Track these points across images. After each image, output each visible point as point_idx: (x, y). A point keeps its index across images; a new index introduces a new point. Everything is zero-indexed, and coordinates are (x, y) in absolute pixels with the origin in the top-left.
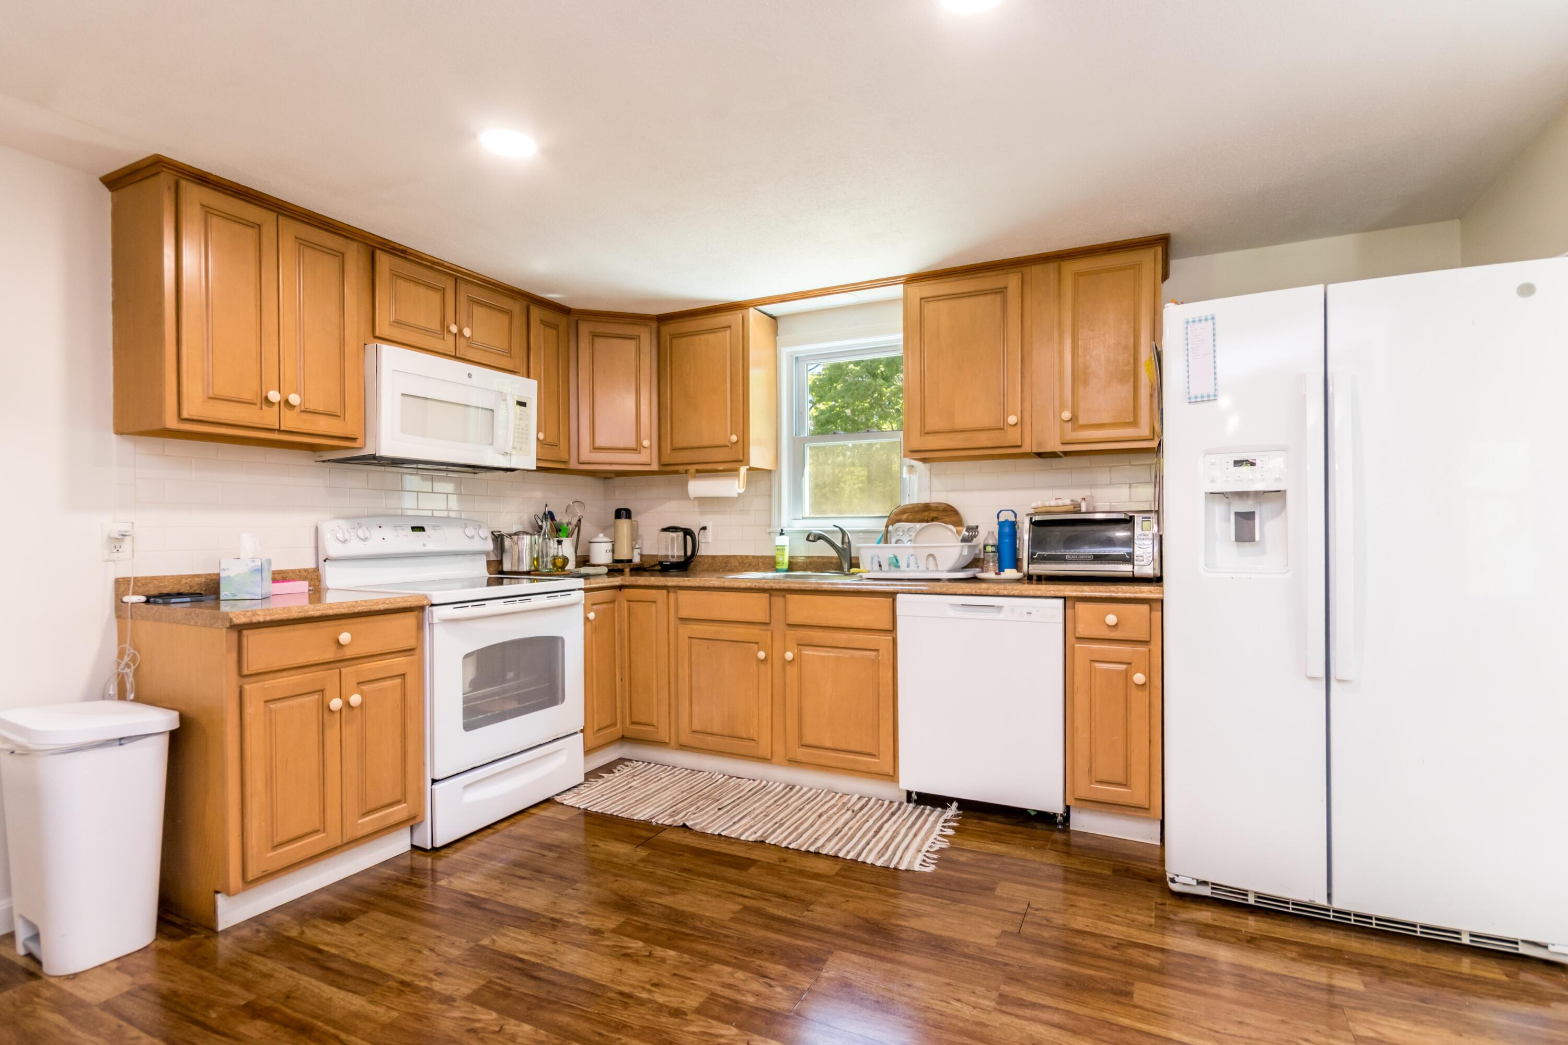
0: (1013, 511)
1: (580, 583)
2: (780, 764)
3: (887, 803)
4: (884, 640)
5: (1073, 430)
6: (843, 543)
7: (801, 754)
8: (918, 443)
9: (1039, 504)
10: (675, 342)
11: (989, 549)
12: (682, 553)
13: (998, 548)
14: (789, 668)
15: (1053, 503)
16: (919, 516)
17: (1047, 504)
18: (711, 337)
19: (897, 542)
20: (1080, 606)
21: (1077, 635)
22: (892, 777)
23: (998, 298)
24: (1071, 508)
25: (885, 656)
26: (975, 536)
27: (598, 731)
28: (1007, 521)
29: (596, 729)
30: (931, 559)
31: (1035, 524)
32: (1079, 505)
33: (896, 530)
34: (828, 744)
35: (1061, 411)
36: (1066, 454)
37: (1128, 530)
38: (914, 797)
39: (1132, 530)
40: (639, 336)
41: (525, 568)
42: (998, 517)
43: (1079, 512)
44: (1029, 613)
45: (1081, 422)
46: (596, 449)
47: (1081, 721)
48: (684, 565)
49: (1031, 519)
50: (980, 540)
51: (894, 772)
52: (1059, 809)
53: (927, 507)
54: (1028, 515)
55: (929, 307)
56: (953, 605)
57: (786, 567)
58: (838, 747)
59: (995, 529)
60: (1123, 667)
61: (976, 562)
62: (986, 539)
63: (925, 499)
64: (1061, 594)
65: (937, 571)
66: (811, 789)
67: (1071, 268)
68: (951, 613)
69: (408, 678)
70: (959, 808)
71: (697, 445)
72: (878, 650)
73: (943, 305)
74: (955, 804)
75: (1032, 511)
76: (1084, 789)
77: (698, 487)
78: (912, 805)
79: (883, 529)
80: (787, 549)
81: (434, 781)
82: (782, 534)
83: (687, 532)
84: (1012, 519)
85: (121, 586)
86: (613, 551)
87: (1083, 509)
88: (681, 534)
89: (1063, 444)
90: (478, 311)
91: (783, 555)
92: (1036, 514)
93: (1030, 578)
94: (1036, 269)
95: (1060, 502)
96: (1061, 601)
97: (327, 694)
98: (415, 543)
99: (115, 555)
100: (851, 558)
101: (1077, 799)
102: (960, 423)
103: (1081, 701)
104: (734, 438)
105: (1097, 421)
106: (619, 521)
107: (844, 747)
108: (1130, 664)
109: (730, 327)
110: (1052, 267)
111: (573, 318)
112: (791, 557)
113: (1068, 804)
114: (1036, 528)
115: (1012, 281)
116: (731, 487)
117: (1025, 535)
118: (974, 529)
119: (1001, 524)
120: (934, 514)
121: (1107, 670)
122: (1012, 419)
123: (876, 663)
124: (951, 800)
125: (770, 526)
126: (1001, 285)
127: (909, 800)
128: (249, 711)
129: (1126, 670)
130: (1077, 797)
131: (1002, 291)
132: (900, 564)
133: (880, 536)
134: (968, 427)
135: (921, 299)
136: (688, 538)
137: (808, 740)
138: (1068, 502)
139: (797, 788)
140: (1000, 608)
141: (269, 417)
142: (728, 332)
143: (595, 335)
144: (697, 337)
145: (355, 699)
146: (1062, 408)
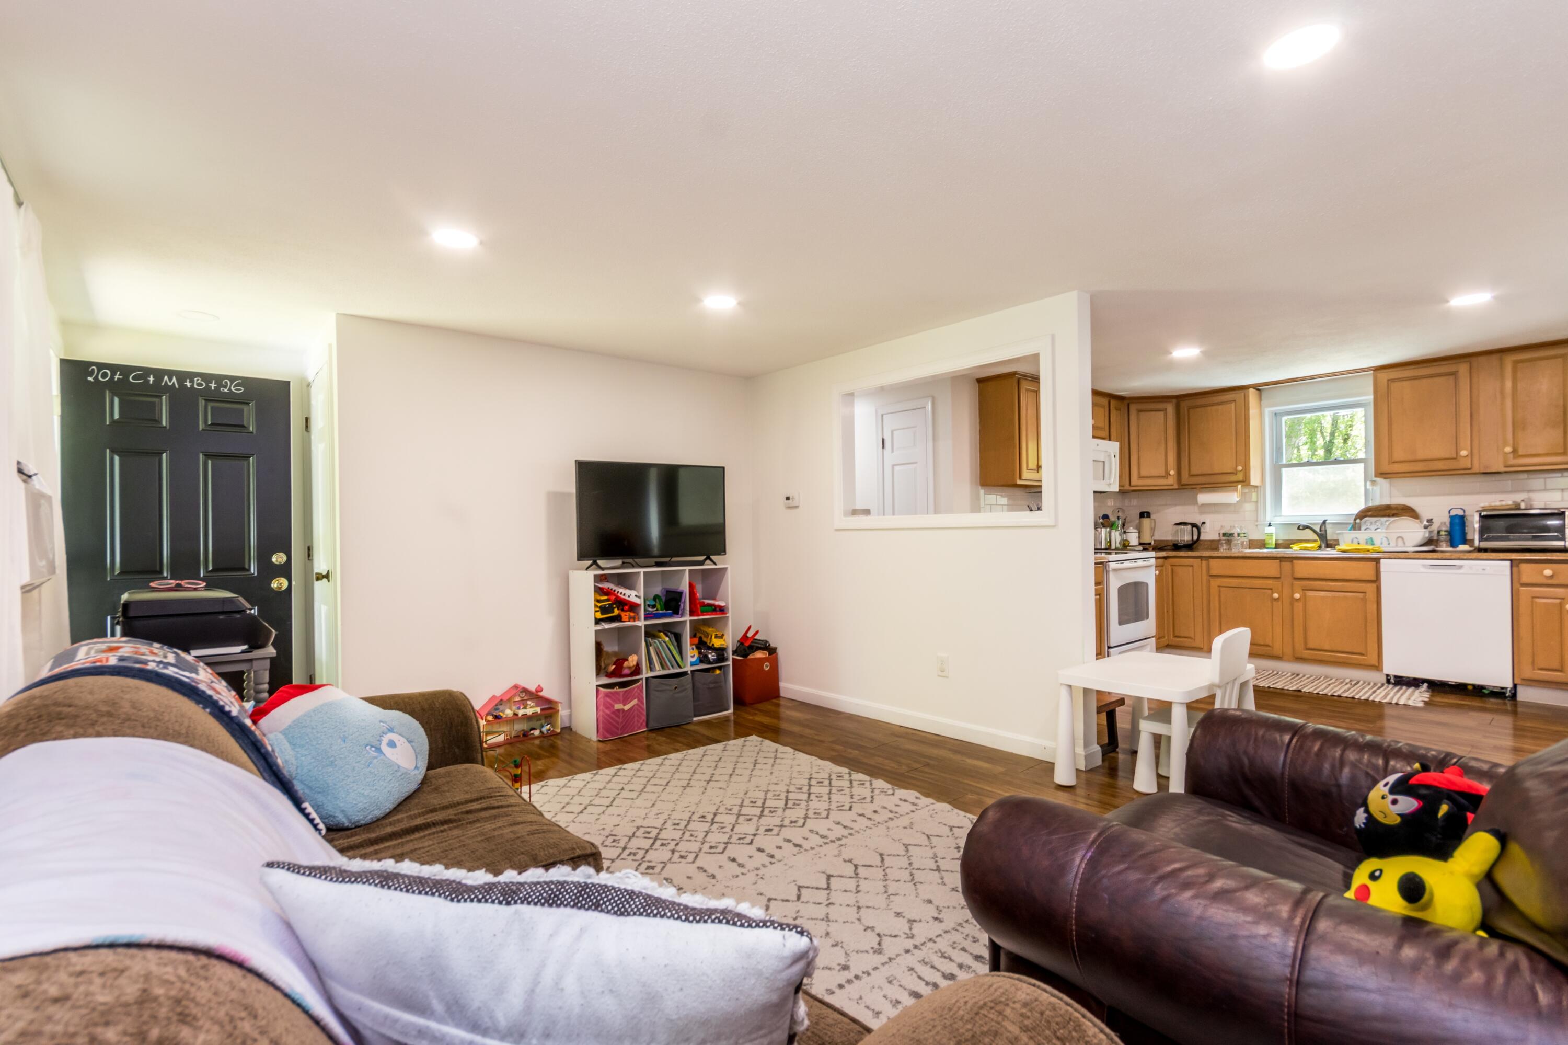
0: (1462, 509)
2: (1289, 661)
3: (1372, 684)
4: (1371, 588)
5: (1514, 458)
6: (1321, 530)
7: (1307, 654)
8: (1386, 468)
9: (1486, 504)
10: (1192, 411)
11: (1443, 533)
12: (1190, 539)
13: (1450, 533)
14: (1296, 604)
15: (1498, 503)
16: (1382, 513)
17: (1493, 504)
18: (1220, 407)
19: (1366, 529)
20: (1524, 566)
21: (1522, 582)
22: (1378, 667)
23: (1452, 378)
24: (1513, 507)
25: (1371, 595)
26: (1431, 525)
28: (1457, 515)
30: (1400, 540)
31: (1483, 518)
32: (1519, 505)
33: (1365, 522)
34: (1327, 647)
35: (1505, 447)
36: (1506, 472)
37: (1560, 520)
38: (1392, 680)
39: (1564, 519)
40: (1166, 409)
41: (1103, 547)
42: (1449, 512)
43: (1519, 509)
44: (1484, 569)
45: (1521, 452)
46: (1141, 477)
47: (1525, 632)
48: (1189, 546)
49: (1480, 514)
50: (1435, 527)
51: (1379, 663)
52: (1509, 685)
53: (1388, 507)
54: (1477, 511)
55: (1395, 386)
56: (1424, 566)
57: (1274, 546)
58: (1335, 649)
59: (1447, 520)
60: (1558, 601)
61: (1429, 542)
62: (1439, 527)
63: (1386, 502)
64: (1509, 558)
65: (1405, 546)
66: (1311, 676)
67: (1509, 360)
68: (1423, 570)
70: (1429, 687)
71: (1210, 472)
72: (1365, 593)
73: (1406, 384)
74: (1425, 685)
75: (1480, 509)
76: (1528, 673)
77: (1204, 498)
78: (1391, 686)
79: (1352, 521)
80: (1274, 535)
81: (1109, 648)
82: (1270, 525)
83: (1194, 525)
84: (1461, 513)
86: (1139, 537)
87: (1523, 506)
88: (1189, 527)
89: (1506, 467)
91: (1272, 539)
92: (1484, 510)
93: (1480, 550)
94: (1482, 359)
95: (1504, 503)
96: (1508, 563)
100: (1327, 541)
101: (1523, 679)
102: (1421, 455)
103: (1525, 621)
104: (1239, 468)
105: (1534, 452)
106: (1142, 519)
107: (1340, 649)
108: (1563, 599)
109: (1235, 401)
110: (1494, 359)
111: (1126, 402)
112: (1276, 540)
113: (1516, 682)
114: (1484, 519)
115: (1463, 368)
116: (1231, 497)
117: (1474, 523)
118: (1430, 521)
119: (1452, 518)
120: (1395, 512)
121: (1545, 604)
122: (1464, 453)
123: (1364, 600)
124: (1424, 681)
125: (1257, 521)
126: (1453, 370)
127: (1388, 681)
129: (1561, 604)
130: (1523, 677)
131: (1454, 374)
132: (1375, 542)
133: (1350, 526)
134: (1429, 457)
135: (1388, 380)
136: (1195, 529)
137: (1311, 645)
138: (1510, 503)
139: (1301, 676)
140: (1461, 567)
142: (1233, 405)
143: (1140, 411)
144: (1209, 408)
146: (1505, 445)
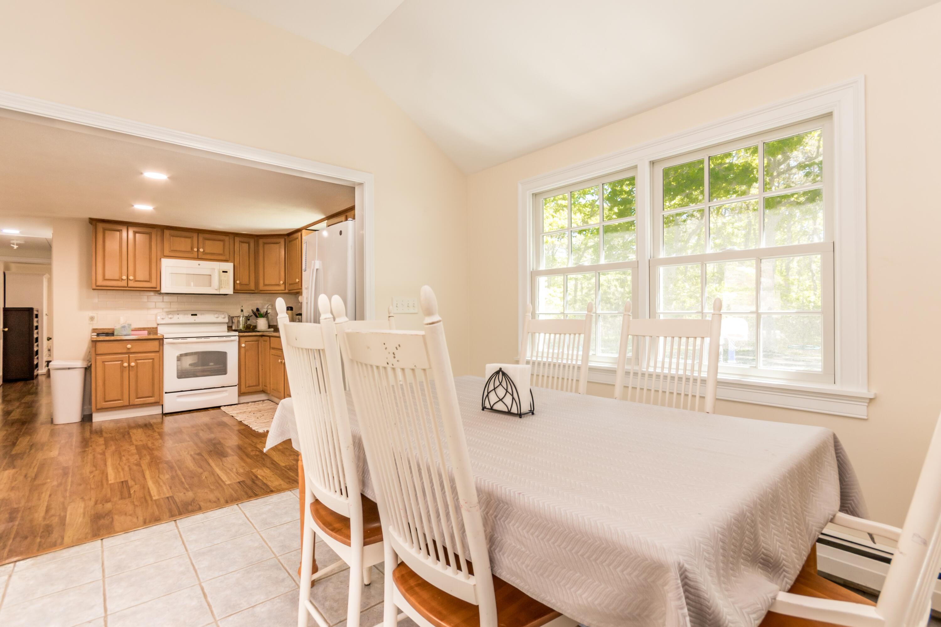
1: (237, 333)
18: (293, 242)
27: (248, 387)
29: (247, 386)
40: (280, 242)
46: (265, 285)
69: (155, 360)
81: (165, 393)
85: (94, 330)
90: (207, 242)
97: (124, 361)
98: (192, 319)
99: (92, 323)
104: (297, 280)
109: (298, 238)
128: (98, 363)
141: (124, 283)
142: (297, 240)
143: (265, 243)
145: (133, 364)
